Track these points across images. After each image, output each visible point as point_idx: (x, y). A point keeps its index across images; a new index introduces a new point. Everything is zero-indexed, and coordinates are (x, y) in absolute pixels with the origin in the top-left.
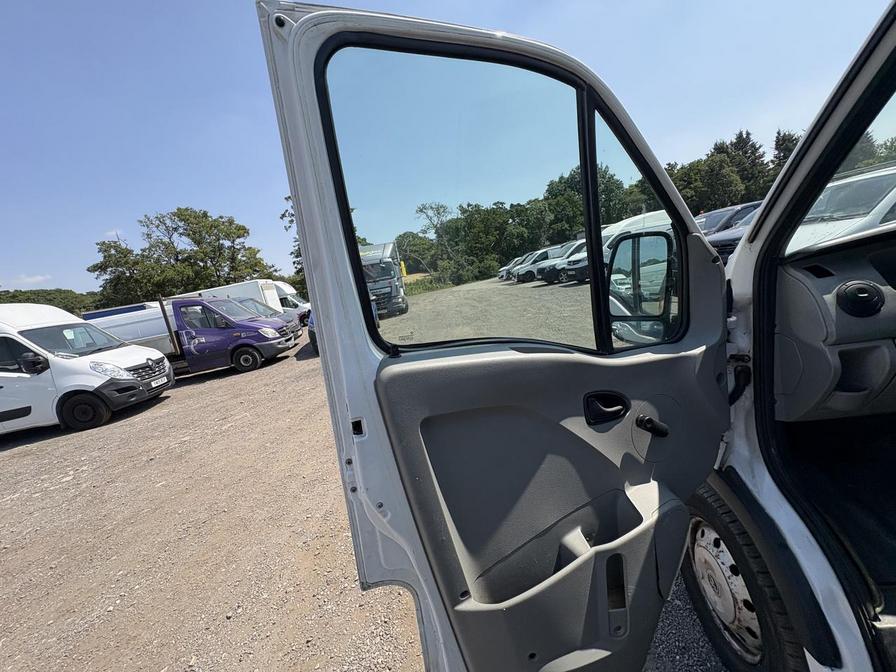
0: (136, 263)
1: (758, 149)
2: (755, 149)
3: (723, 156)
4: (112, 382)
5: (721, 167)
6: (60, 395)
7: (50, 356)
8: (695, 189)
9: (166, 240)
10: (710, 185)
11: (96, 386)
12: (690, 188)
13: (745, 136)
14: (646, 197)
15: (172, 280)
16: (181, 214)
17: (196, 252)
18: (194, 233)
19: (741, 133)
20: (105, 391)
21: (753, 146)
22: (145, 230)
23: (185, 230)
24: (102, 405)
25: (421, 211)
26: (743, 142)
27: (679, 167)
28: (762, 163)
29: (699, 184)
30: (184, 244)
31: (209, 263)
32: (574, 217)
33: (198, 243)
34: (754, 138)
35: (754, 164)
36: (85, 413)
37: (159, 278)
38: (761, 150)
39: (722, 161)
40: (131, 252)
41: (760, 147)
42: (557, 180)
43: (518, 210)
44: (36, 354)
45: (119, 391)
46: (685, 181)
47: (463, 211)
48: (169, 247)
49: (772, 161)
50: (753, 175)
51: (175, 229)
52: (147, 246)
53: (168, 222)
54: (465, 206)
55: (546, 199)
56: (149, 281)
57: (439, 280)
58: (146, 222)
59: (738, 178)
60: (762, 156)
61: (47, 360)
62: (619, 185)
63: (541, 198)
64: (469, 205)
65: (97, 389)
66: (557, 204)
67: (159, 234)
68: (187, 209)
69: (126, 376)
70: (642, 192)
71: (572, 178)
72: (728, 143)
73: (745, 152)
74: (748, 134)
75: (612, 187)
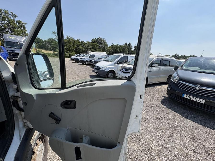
3: (126, 46)
5: (125, 48)
14: (112, 49)
21: (131, 46)
25: (54, 33)
27: (119, 45)
28: (132, 50)
29: (121, 50)
32: (96, 49)
38: (132, 47)
42: (95, 39)
43: (83, 43)
47: (68, 38)
54: (68, 37)
55: (91, 42)
57: (56, 55)
59: (127, 51)
60: (132, 48)
62: (107, 45)
63: (90, 42)
64: (69, 37)
66: (93, 44)
70: (112, 48)
71: (98, 39)
72: (128, 44)
73: (130, 47)
74: (131, 43)
75: (106, 45)
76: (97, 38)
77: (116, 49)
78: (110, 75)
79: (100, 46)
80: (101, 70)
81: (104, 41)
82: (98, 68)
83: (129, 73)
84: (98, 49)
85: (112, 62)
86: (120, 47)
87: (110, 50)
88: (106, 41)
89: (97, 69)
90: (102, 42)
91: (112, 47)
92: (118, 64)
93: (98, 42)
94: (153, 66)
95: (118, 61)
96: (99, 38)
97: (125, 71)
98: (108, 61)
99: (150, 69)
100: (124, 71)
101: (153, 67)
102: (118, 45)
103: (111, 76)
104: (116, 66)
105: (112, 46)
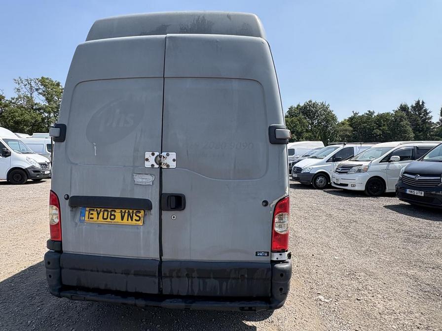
0: (6, 106)
1: (428, 113)
2: (426, 113)
3: (404, 114)
4: (33, 167)
5: (401, 121)
6: (11, 168)
7: (12, 151)
8: (383, 131)
9: (29, 95)
10: (392, 130)
11: (27, 167)
12: (380, 129)
13: (421, 104)
14: (352, 129)
15: (28, 121)
16: (43, 81)
17: (47, 107)
18: (48, 94)
19: (418, 102)
20: (29, 170)
21: (425, 110)
22: (17, 86)
23: (44, 91)
24: (26, 175)
26: (419, 106)
27: (376, 114)
28: (431, 123)
29: (386, 128)
30: (40, 100)
31: (52, 115)
33: (49, 100)
34: (426, 106)
35: (424, 121)
36: (18, 177)
37: (19, 118)
38: (430, 115)
39: (402, 117)
40: (3, 98)
41: (430, 112)
42: (296, 106)
44: (7, 149)
45: (35, 171)
46: (377, 124)
48: (30, 100)
49: (438, 123)
50: (423, 129)
51: (37, 90)
52: (16, 96)
53: (33, 84)
55: (287, 117)
56: (12, 119)
58: (19, 81)
59: (411, 129)
60: (430, 118)
61: (11, 152)
62: (334, 118)
65: (26, 169)
66: (292, 122)
67: (25, 91)
68: (47, 79)
69: (38, 166)
70: (351, 125)
71: (305, 107)
72: (409, 106)
73: (420, 114)
74: (423, 103)
75: (330, 118)
76: (302, 105)
77: (365, 127)
78: (319, 180)
79: (313, 123)
80: (302, 172)
81: (325, 108)
82: (297, 170)
83: (346, 172)
84: (307, 131)
85: (322, 158)
86: (379, 120)
87: (346, 130)
88: (331, 108)
89: (296, 172)
90: (317, 111)
91: (353, 121)
92: (334, 161)
93: (306, 113)
94: (391, 159)
95: (334, 156)
96: (310, 102)
97: (342, 170)
98: (315, 157)
99: (386, 165)
100: (339, 171)
101: (392, 161)
102: (371, 113)
103: (321, 182)
104: (330, 164)
105: (351, 119)
